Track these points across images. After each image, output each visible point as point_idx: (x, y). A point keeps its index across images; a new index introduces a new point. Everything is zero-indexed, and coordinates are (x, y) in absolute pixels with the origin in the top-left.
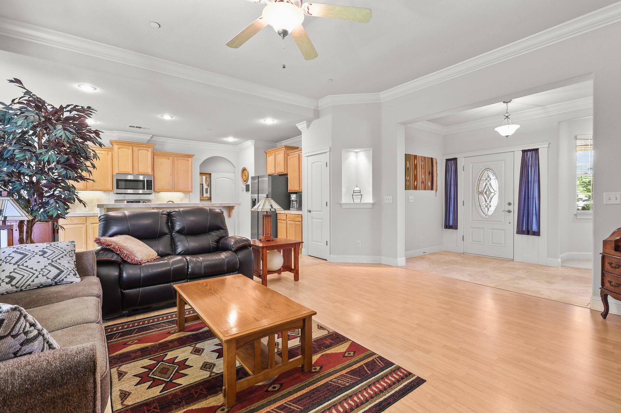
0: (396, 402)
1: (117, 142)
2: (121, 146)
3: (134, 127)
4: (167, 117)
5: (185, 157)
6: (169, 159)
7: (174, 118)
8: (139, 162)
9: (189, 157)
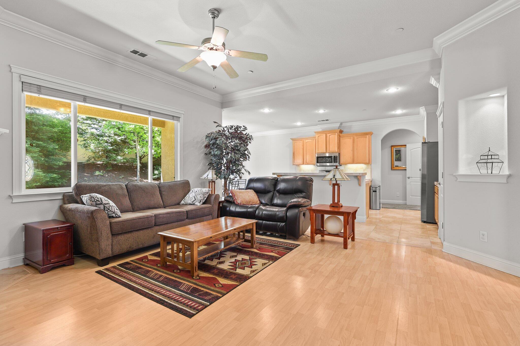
0: (165, 306)
1: (317, 133)
2: (320, 135)
3: (324, 120)
4: (321, 111)
5: (364, 135)
6: (350, 139)
7: (326, 111)
8: (330, 144)
9: (367, 135)
